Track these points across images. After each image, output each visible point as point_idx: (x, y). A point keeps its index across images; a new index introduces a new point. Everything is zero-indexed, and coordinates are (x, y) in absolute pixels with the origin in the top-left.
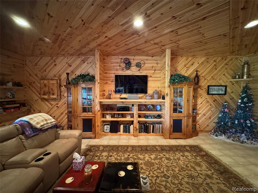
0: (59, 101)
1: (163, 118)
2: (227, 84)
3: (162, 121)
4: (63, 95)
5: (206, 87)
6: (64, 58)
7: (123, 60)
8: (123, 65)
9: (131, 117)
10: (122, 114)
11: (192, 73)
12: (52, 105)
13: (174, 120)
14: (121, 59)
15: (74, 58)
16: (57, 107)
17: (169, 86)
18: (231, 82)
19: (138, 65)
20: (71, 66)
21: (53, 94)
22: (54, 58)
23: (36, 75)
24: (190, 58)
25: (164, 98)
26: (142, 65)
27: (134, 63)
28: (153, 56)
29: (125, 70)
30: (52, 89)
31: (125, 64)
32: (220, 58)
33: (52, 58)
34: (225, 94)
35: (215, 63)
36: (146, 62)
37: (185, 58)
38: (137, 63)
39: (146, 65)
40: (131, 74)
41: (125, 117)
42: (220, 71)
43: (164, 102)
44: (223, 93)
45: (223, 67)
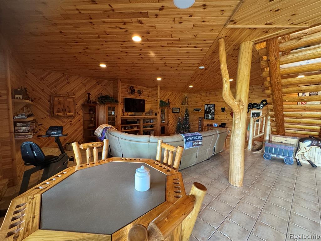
0: (73, 119)
1: (155, 127)
2: (180, 107)
3: (154, 129)
4: (77, 113)
5: (172, 109)
6: (78, 78)
7: (129, 87)
8: (129, 91)
9: (137, 128)
10: (131, 126)
11: (166, 100)
12: (64, 122)
13: (161, 127)
14: (128, 86)
15: (89, 79)
16: (70, 124)
17: (159, 108)
18: (181, 106)
19: (139, 92)
20: (86, 86)
21: (69, 112)
22: (66, 76)
23: (43, 90)
24: (165, 91)
25: (156, 114)
26: (142, 92)
27: (136, 90)
28: (147, 87)
29: (131, 94)
30: (68, 107)
31: (130, 90)
32: (177, 93)
33: (64, 75)
34: (179, 113)
35: (175, 96)
36: (144, 90)
37: (163, 91)
38: (138, 91)
39: (144, 93)
40: (135, 98)
41: (133, 129)
42: (177, 100)
43: (157, 117)
44: (178, 112)
45: (178, 98)
